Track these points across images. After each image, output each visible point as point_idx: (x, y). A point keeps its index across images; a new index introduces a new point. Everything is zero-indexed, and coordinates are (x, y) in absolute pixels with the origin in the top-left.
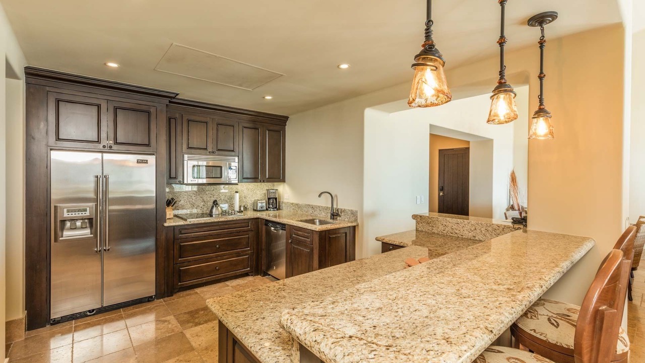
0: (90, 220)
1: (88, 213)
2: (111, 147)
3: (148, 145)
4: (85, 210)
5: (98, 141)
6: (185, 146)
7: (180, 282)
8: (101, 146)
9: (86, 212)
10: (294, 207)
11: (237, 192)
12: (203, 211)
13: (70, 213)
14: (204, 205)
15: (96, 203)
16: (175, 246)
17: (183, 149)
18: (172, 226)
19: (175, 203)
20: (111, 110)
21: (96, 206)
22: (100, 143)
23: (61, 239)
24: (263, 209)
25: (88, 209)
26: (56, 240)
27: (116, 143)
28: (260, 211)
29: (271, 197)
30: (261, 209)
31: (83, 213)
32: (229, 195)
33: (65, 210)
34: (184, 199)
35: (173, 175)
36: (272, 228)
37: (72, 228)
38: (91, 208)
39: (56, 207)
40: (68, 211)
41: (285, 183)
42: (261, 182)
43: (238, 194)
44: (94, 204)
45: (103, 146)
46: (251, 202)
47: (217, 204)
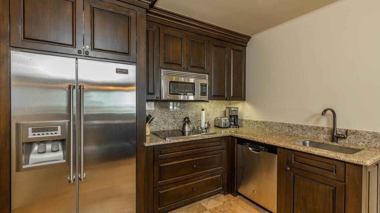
0: (63, 141)
1: (59, 133)
2: (87, 53)
3: (128, 54)
4: (56, 129)
5: (73, 45)
6: (162, 61)
7: (160, 207)
8: (75, 51)
9: (57, 132)
10: (258, 125)
11: (203, 110)
12: (174, 128)
13: (36, 134)
14: (175, 122)
15: (69, 121)
16: (155, 167)
17: (160, 64)
18: (152, 146)
19: (152, 120)
20: (88, 9)
21: (69, 123)
22: (75, 47)
23: (24, 167)
24: (227, 126)
25: (59, 127)
26: (18, 169)
27: (93, 48)
28: (224, 128)
29: (233, 115)
30: (225, 126)
31: (54, 132)
32: (196, 112)
33: (30, 129)
34: (158, 115)
35: (151, 91)
36: (250, 149)
37: (40, 151)
38: (62, 126)
39: (18, 125)
40: (34, 131)
41: (245, 101)
42: (227, 100)
43: (204, 112)
44: (67, 121)
45: (79, 51)
46: (213, 119)
47: (189, 121)
